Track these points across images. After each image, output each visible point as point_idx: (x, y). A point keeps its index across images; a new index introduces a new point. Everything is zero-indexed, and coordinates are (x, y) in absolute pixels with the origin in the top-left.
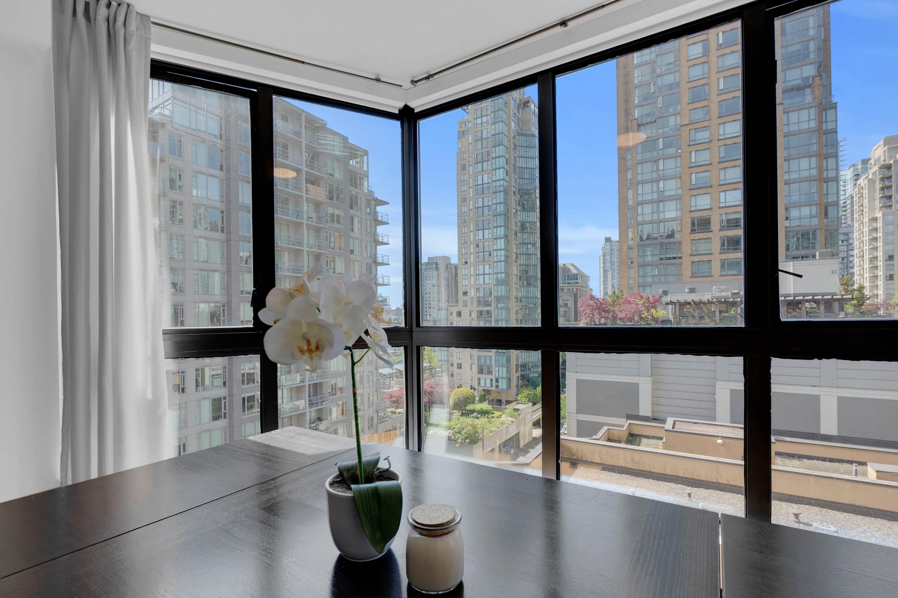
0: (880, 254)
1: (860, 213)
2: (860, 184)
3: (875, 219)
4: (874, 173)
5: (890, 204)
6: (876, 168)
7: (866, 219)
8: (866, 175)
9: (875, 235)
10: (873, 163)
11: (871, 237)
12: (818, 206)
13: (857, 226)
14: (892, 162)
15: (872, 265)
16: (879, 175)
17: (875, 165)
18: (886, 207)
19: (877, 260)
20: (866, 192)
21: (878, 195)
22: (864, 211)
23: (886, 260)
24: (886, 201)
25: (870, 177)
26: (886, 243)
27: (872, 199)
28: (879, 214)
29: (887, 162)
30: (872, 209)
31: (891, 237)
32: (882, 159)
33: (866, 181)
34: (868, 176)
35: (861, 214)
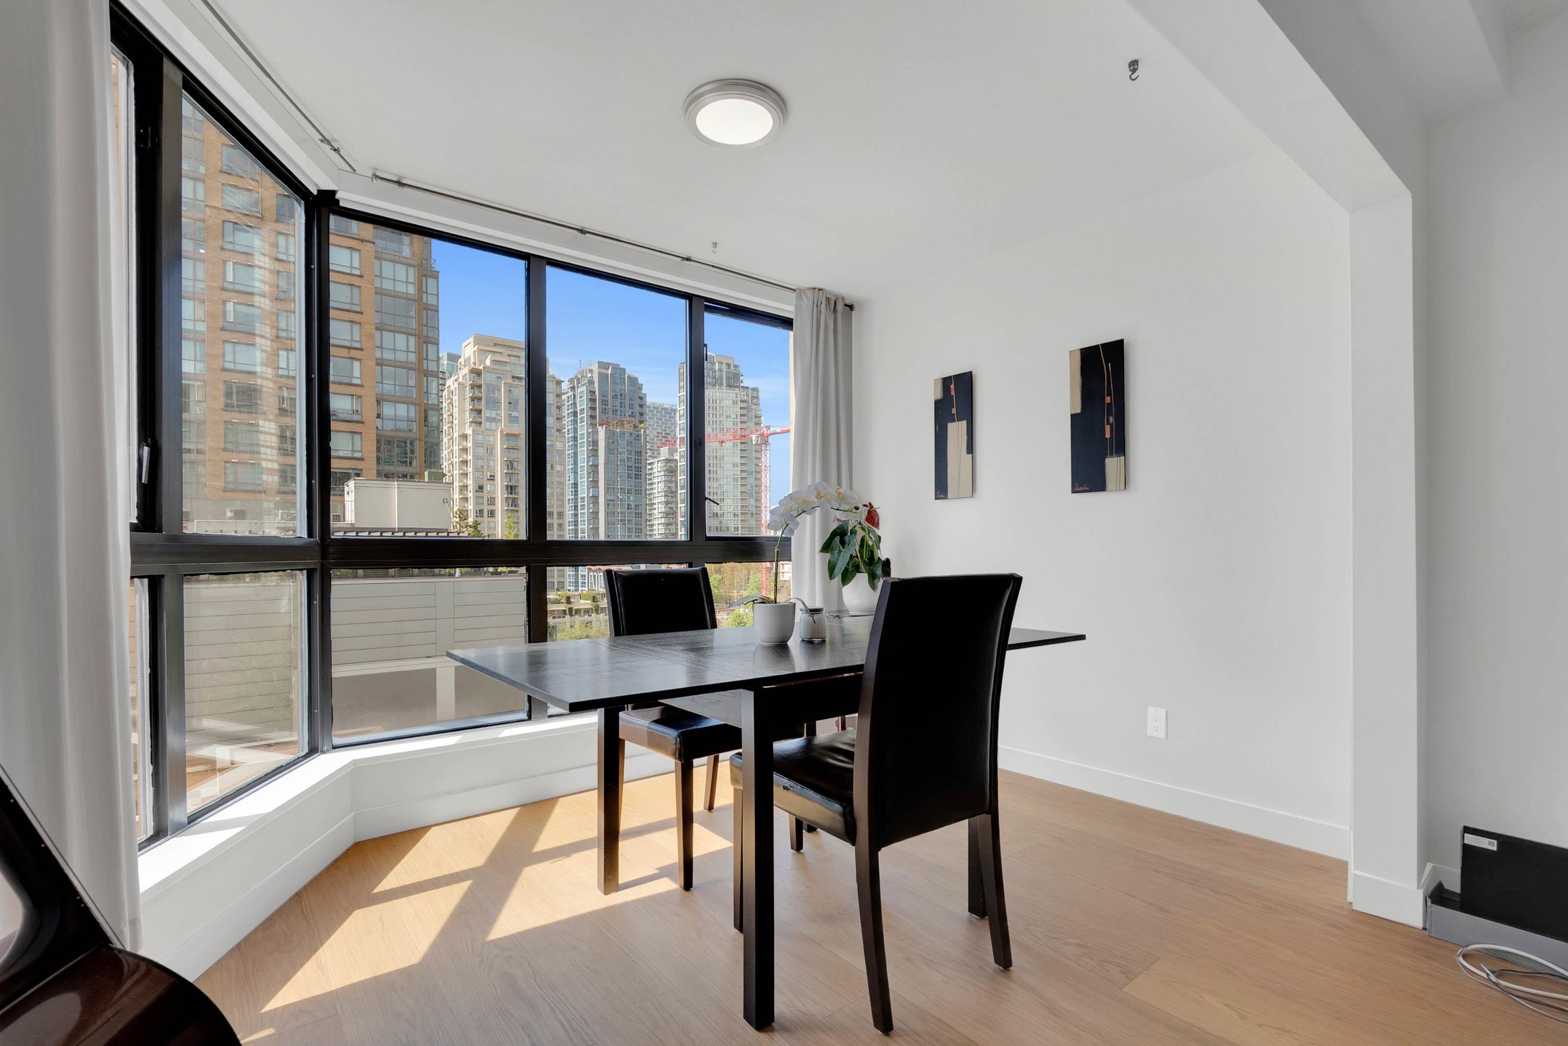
0: (470, 482)
1: (450, 425)
2: (449, 386)
3: (464, 437)
4: (464, 376)
5: (480, 420)
6: (466, 371)
7: (456, 435)
8: (456, 377)
9: (465, 457)
10: (463, 363)
11: (461, 459)
12: (417, 406)
13: (447, 441)
14: (481, 367)
15: (462, 496)
16: (470, 380)
17: (465, 366)
18: (476, 423)
19: (467, 490)
20: (455, 398)
21: (468, 406)
22: (454, 423)
23: (476, 491)
24: (476, 415)
25: (460, 380)
26: (476, 470)
27: (462, 411)
28: (469, 431)
29: (477, 367)
30: (462, 423)
31: (480, 463)
32: (472, 361)
33: (456, 385)
34: (458, 378)
35: (450, 427)
